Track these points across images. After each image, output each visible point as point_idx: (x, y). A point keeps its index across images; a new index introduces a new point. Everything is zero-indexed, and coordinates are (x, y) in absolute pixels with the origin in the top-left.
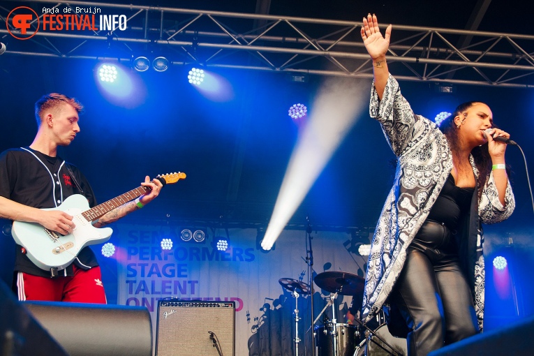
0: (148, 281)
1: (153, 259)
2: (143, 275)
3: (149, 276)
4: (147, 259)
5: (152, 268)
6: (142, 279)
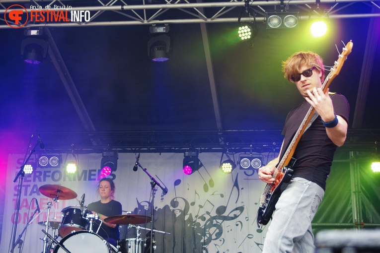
0: (30, 199)
1: (34, 180)
2: (26, 194)
3: (30, 195)
4: (30, 181)
5: (33, 189)
6: (25, 197)
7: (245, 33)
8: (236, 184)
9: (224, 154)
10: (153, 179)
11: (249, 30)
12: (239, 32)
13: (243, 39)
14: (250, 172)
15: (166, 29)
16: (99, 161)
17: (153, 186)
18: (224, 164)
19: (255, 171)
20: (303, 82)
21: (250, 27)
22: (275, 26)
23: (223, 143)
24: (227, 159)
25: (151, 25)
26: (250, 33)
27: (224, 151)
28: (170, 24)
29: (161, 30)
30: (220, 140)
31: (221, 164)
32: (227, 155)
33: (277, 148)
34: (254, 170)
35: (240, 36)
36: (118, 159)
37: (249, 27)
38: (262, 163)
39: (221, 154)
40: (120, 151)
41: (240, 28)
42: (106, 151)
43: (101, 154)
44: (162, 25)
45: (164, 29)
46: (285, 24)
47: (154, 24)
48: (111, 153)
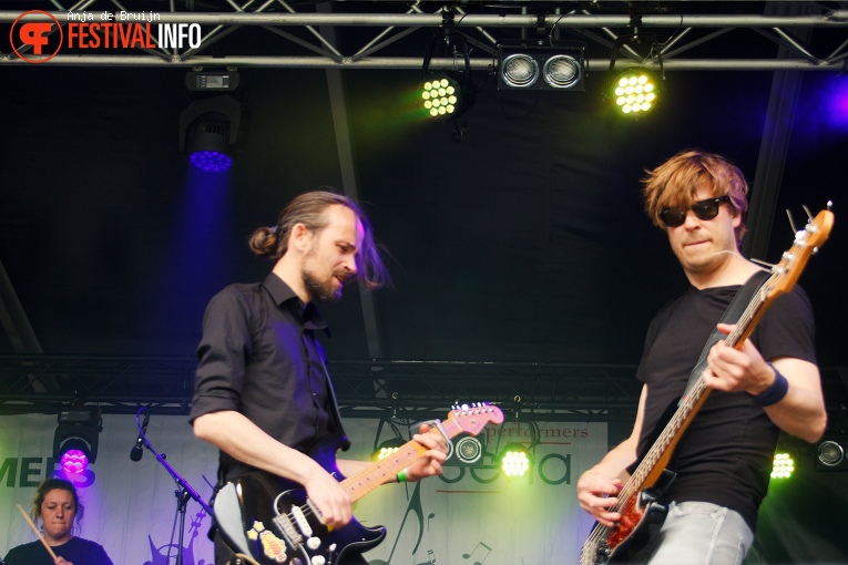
7: (439, 97)
8: (415, 504)
9: (386, 424)
10: (181, 482)
11: (451, 90)
12: (425, 95)
13: (434, 113)
14: (454, 472)
15: (230, 82)
16: (51, 433)
17: (182, 503)
18: (383, 450)
19: (467, 470)
20: (691, 231)
21: (455, 83)
22: (519, 81)
23: (382, 394)
24: (393, 436)
25: (189, 68)
26: (453, 100)
27: (384, 417)
28: (242, 68)
29: (217, 83)
30: (376, 387)
31: (376, 449)
32: (393, 426)
33: (523, 411)
34: (462, 466)
35: (427, 105)
36: (100, 429)
37: (450, 84)
38: (484, 448)
39: (376, 422)
40: (107, 410)
41: (428, 85)
42: (68, 408)
43: (56, 416)
44: (221, 69)
45: (224, 81)
46: (548, 78)
47: (198, 65)
48: (83, 413)
